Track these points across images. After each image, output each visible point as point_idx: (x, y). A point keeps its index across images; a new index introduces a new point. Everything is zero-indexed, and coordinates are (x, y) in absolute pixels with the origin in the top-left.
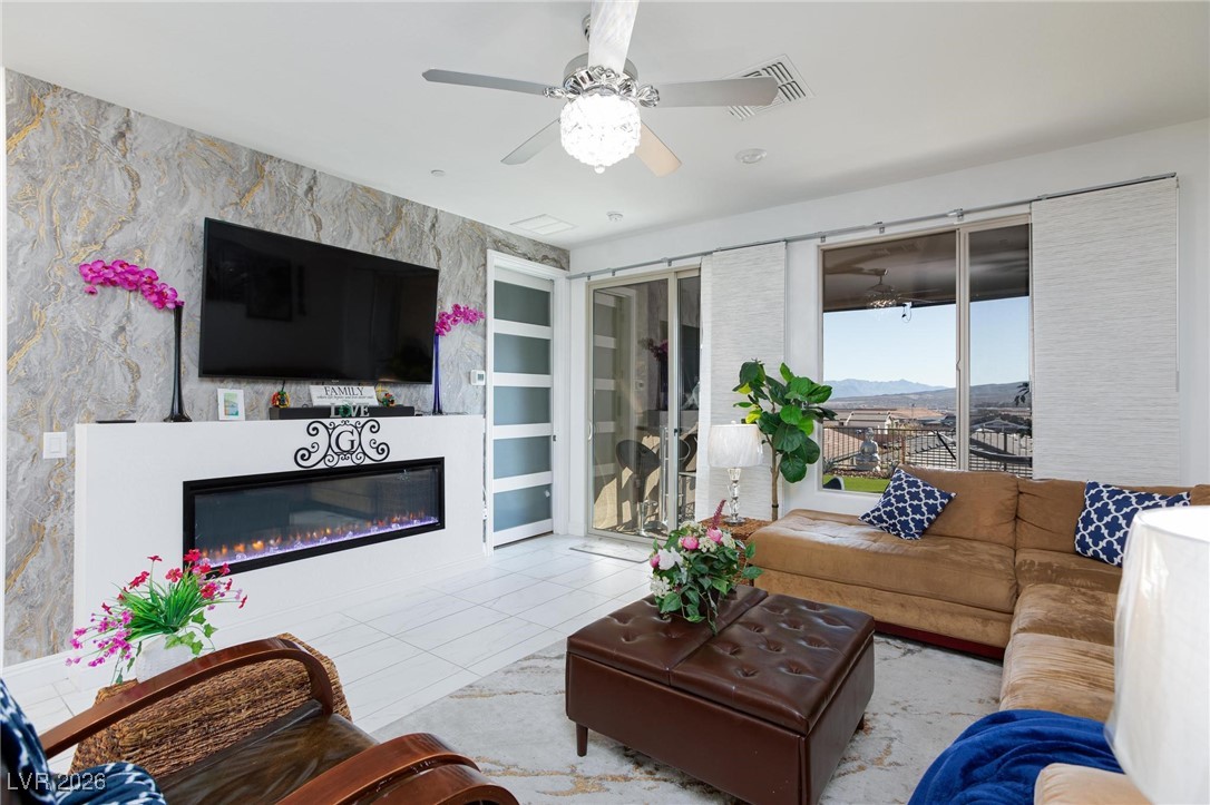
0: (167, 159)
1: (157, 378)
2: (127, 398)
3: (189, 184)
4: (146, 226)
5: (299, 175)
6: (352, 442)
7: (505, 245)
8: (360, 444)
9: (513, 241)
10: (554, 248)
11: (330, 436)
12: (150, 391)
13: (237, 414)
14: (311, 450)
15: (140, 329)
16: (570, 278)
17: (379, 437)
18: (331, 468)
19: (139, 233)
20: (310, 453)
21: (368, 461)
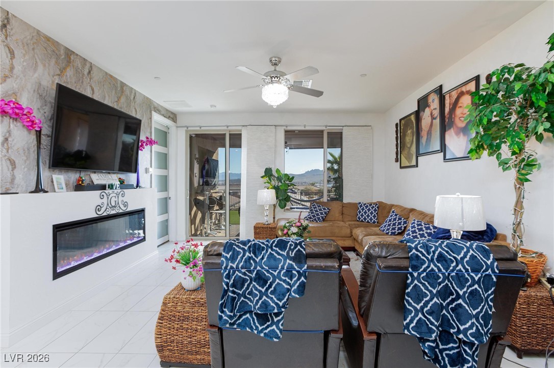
0: (27, 45)
1: (24, 168)
2: (9, 180)
3: (38, 60)
4: (18, 81)
5: (85, 64)
6: (116, 201)
7: (158, 110)
8: (118, 203)
9: (160, 108)
10: (172, 113)
11: (108, 198)
12: (21, 176)
13: (62, 189)
14: (102, 206)
15: (15, 141)
16: (177, 127)
17: (125, 199)
18: (108, 215)
19: (14, 85)
20: (101, 207)
21: (121, 211)
